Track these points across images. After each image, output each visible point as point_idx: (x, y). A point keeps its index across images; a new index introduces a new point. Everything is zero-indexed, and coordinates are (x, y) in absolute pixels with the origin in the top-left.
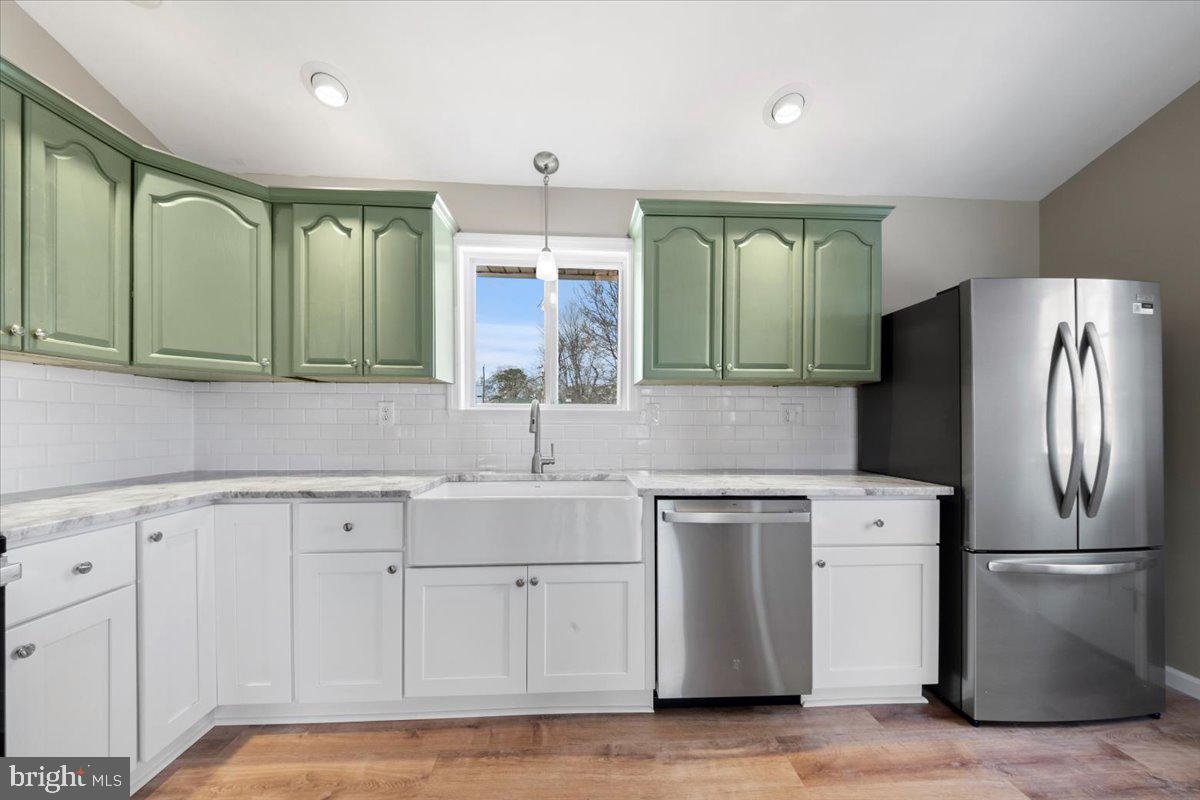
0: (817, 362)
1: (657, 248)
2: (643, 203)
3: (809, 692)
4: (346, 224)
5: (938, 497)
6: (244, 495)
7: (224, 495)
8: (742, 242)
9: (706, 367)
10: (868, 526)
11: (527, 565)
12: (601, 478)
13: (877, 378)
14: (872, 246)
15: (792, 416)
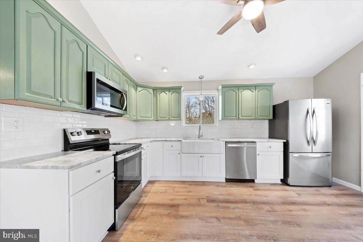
0: (259, 115)
1: (225, 94)
2: (222, 85)
3: (256, 179)
4: (166, 92)
5: (283, 142)
6: (156, 141)
7: (152, 141)
8: (242, 92)
9: (235, 117)
10: (268, 148)
11: (202, 153)
12: (213, 139)
13: (272, 118)
14: (270, 91)
15: (254, 126)
